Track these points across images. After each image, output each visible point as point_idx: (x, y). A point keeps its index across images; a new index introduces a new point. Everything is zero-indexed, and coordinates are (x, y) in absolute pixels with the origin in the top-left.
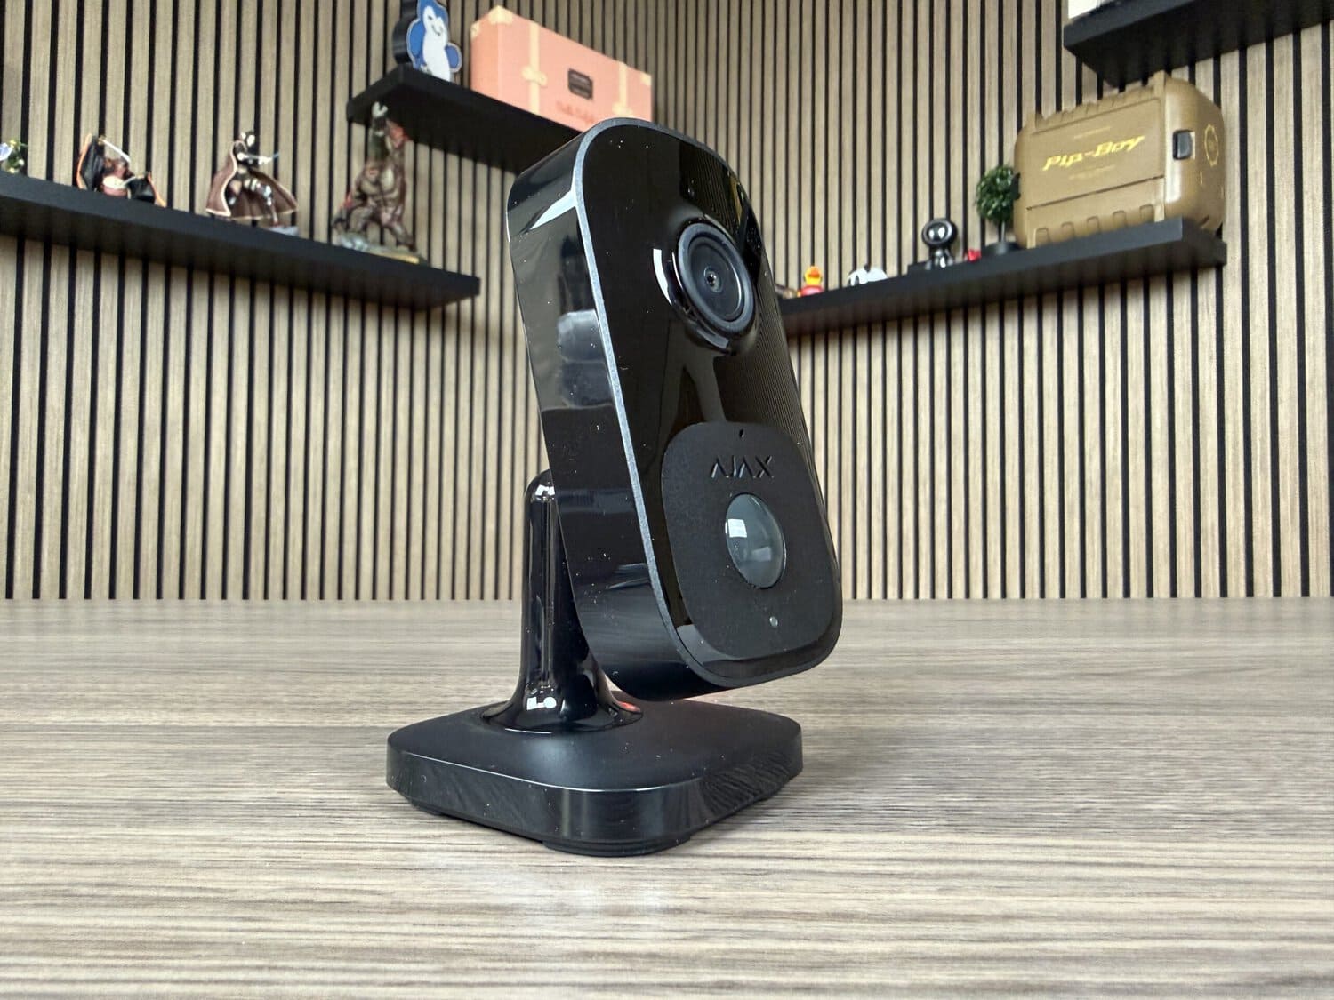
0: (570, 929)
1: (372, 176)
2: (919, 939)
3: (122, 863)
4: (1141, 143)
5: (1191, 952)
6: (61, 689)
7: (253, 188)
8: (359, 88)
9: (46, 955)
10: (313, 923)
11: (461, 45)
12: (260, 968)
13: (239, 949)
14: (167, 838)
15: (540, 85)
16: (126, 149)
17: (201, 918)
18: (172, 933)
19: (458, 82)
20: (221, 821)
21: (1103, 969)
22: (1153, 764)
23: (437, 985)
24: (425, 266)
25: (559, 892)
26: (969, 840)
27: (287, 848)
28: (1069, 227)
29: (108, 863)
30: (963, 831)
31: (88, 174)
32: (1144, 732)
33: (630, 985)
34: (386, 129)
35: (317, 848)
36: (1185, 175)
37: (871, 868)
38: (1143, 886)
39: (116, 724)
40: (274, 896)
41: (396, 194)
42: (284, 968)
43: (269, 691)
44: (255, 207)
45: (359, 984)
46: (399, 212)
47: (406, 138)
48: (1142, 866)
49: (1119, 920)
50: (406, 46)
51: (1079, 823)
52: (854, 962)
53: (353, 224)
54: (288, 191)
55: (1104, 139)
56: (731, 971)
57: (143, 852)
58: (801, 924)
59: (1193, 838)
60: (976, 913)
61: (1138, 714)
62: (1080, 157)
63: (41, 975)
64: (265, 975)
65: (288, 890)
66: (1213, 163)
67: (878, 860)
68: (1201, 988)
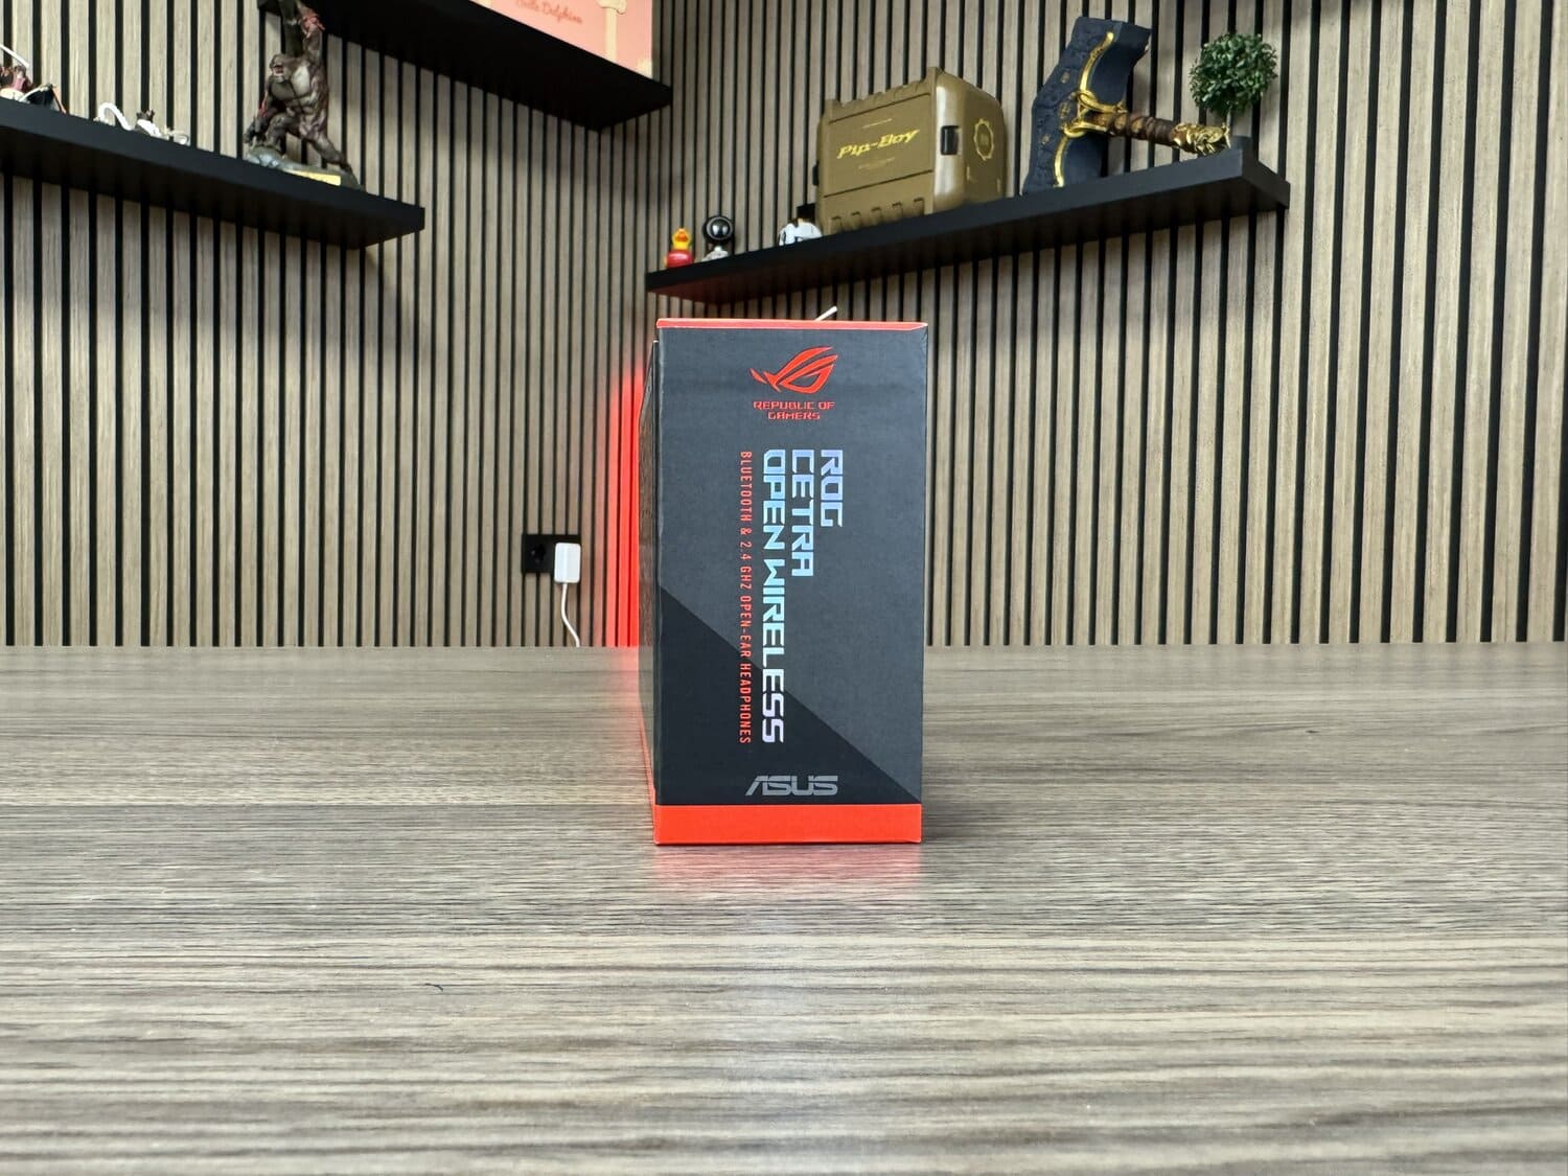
0: (463, 1070)
1: (279, 75)
2: (901, 1074)
5: (1227, 1083)
21: (1123, 1109)
24: (357, 190)
25: (458, 1021)
26: (971, 943)
30: (964, 931)
34: (298, 15)
38: (1171, 998)
41: (314, 98)
46: (321, 121)
47: (322, 27)
48: (1172, 972)
49: (1145, 1043)
51: (1101, 919)
52: (817, 1108)
53: (267, 136)
56: (662, 1124)
58: (757, 1057)
59: (1232, 936)
60: (971, 1038)
61: (1172, 782)
68: (1238, 1131)
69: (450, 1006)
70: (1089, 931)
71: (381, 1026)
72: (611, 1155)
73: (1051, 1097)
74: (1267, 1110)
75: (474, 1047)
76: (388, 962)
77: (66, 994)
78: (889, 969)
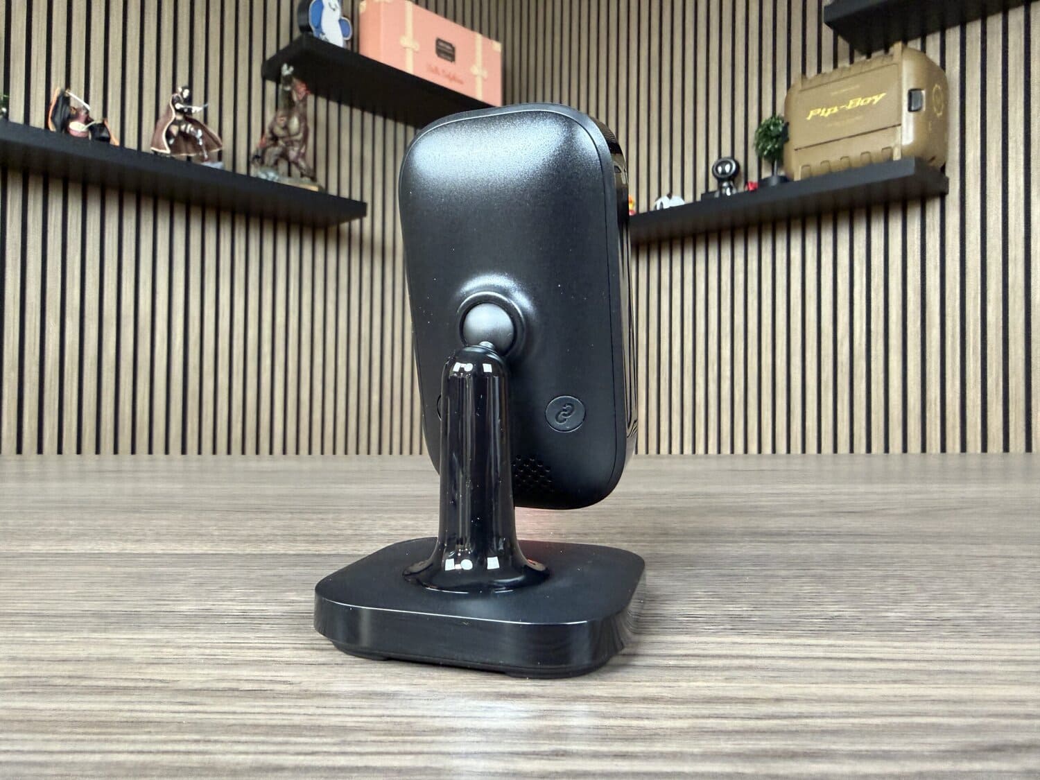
0: (439, 710)
1: (282, 122)
2: (709, 717)
3: (88, 660)
4: (884, 97)
5: (919, 726)
6: (38, 525)
7: (188, 131)
8: (271, 52)
9: (29, 732)
10: (239, 706)
11: (351, 18)
12: (197, 741)
13: (180, 727)
14: (122, 641)
15: (414, 50)
16: (87, 100)
17: (150, 702)
18: (128, 714)
19: (349, 47)
20: (166, 627)
21: (851, 740)
22: (891, 581)
23: (336, 754)
24: (323, 193)
26: (749, 640)
27: (219, 648)
28: (827, 164)
29: (78, 660)
30: (743, 634)
31: (58, 119)
32: (882, 557)
33: (486, 753)
34: (293, 85)
35: (241, 648)
36: (916, 122)
37: (672, 662)
38: (882, 676)
39: (83, 551)
40: (208, 685)
41: (300, 136)
42: (216, 742)
43: (202, 526)
44: (190, 147)
45: (274, 753)
46: (303, 151)
47: (308, 92)
48: (881, 660)
49: (865, 702)
50: (308, 19)
51: (832, 628)
52: (658, 735)
53: (267, 159)
54: (216, 134)
55: (854, 96)
56: (564, 742)
57: (105, 651)
58: (619, 705)
60: (753, 697)
61: (877, 543)
62: (836, 110)
63: (26, 748)
64: (201, 747)
65: (219, 680)
66: (939, 114)
67: (678, 656)
68: (927, 754)
70: (826, 635)
72: (535, 759)
73: (806, 732)
74: (946, 742)
77: (190, 663)
78: (698, 656)
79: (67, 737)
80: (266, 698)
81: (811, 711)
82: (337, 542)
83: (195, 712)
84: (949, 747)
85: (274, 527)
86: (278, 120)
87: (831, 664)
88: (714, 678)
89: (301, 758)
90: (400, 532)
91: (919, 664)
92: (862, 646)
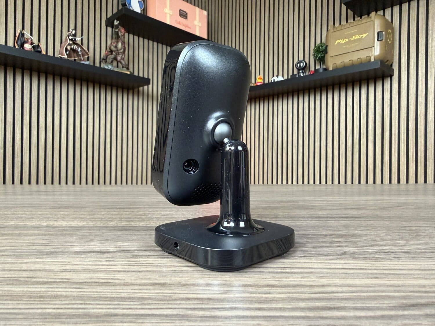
0: (182, 290)
1: (114, 44)
2: (295, 293)
3: (35, 270)
4: (367, 35)
5: (382, 296)
6: (13, 214)
7: (74, 48)
8: (110, 15)
9: (11, 300)
10: (99, 289)
12: (81, 304)
13: (74, 298)
14: (50, 262)
15: (170, 14)
16: (31, 35)
17: (62, 288)
18: (52, 293)
20: (67, 257)
21: (354, 302)
22: (369, 237)
23: (140, 309)
24: (132, 75)
25: (179, 279)
26: (311, 261)
27: (90, 265)
28: (343, 63)
29: (31, 270)
30: (309, 258)
31: (19, 43)
32: (366, 227)
33: (202, 308)
34: (119, 29)
35: (99, 265)
36: (381, 45)
37: (279, 270)
38: (366, 276)
39: (32, 225)
40: (86, 281)
41: (122, 50)
42: (89, 304)
43: (82, 214)
44: (75, 55)
45: (114, 309)
46: (123, 57)
47: (126, 32)
48: (366, 269)
49: (359, 286)
51: (345, 256)
52: (274, 300)
53: (108, 60)
54: (86, 49)
55: (355, 35)
56: (235, 304)
57: (42, 267)
58: (257, 288)
59: (382, 260)
60: (313, 285)
61: (364, 221)
62: (347, 40)
63: (9, 307)
64: (83, 306)
65: (90, 278)
66: (390, 42)
67: (282, 268)
68: (385, 308)
69: (176, 275)
70: (343, 259)
71: (160, 280)
73: (335, 299)
74: (392, 303)
75: (184, 285)
76: (158, 265)
77: (78, 271)
79: (27, 302)
80: (110, 286)
81: (337, 290)
82: (139, 221)
83: (80, 292)
84: (394, 305)
85: (112, 215)
86: (113, 44)
87: (345, 271)
88: (296, 277)
89: (125, 310)
90: (165, 217)
91: (381, 271)
92: (357, 264)
